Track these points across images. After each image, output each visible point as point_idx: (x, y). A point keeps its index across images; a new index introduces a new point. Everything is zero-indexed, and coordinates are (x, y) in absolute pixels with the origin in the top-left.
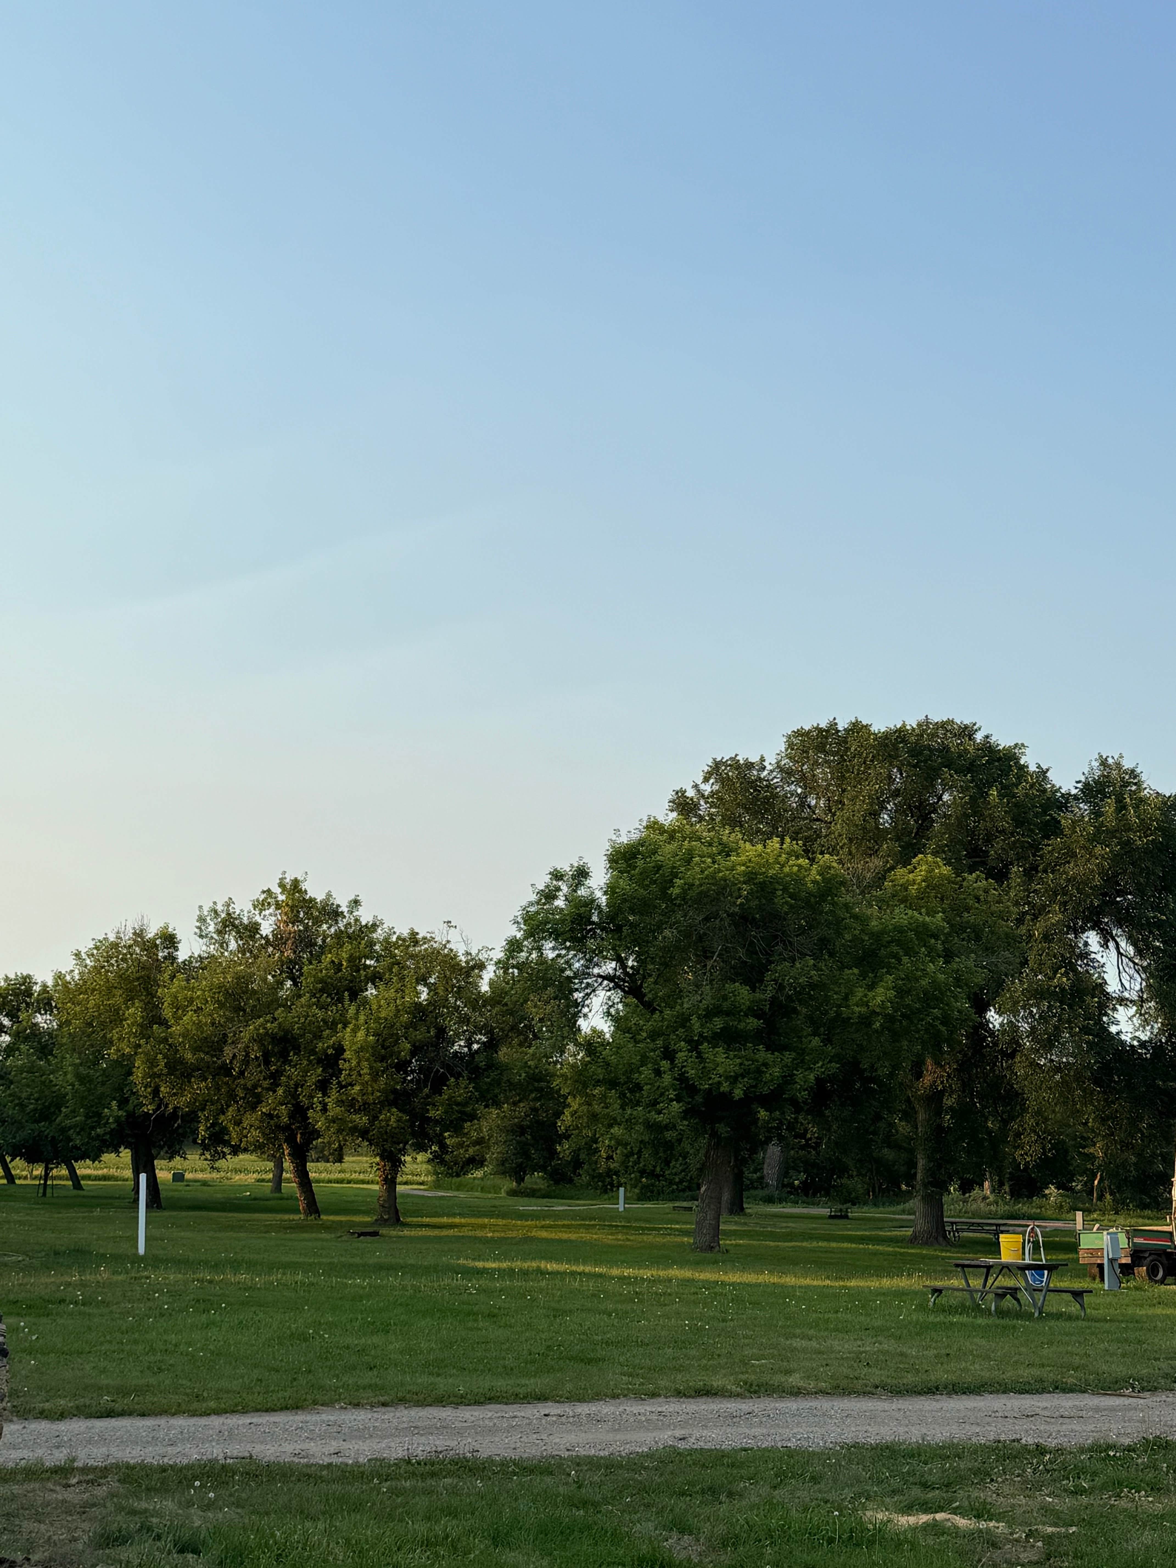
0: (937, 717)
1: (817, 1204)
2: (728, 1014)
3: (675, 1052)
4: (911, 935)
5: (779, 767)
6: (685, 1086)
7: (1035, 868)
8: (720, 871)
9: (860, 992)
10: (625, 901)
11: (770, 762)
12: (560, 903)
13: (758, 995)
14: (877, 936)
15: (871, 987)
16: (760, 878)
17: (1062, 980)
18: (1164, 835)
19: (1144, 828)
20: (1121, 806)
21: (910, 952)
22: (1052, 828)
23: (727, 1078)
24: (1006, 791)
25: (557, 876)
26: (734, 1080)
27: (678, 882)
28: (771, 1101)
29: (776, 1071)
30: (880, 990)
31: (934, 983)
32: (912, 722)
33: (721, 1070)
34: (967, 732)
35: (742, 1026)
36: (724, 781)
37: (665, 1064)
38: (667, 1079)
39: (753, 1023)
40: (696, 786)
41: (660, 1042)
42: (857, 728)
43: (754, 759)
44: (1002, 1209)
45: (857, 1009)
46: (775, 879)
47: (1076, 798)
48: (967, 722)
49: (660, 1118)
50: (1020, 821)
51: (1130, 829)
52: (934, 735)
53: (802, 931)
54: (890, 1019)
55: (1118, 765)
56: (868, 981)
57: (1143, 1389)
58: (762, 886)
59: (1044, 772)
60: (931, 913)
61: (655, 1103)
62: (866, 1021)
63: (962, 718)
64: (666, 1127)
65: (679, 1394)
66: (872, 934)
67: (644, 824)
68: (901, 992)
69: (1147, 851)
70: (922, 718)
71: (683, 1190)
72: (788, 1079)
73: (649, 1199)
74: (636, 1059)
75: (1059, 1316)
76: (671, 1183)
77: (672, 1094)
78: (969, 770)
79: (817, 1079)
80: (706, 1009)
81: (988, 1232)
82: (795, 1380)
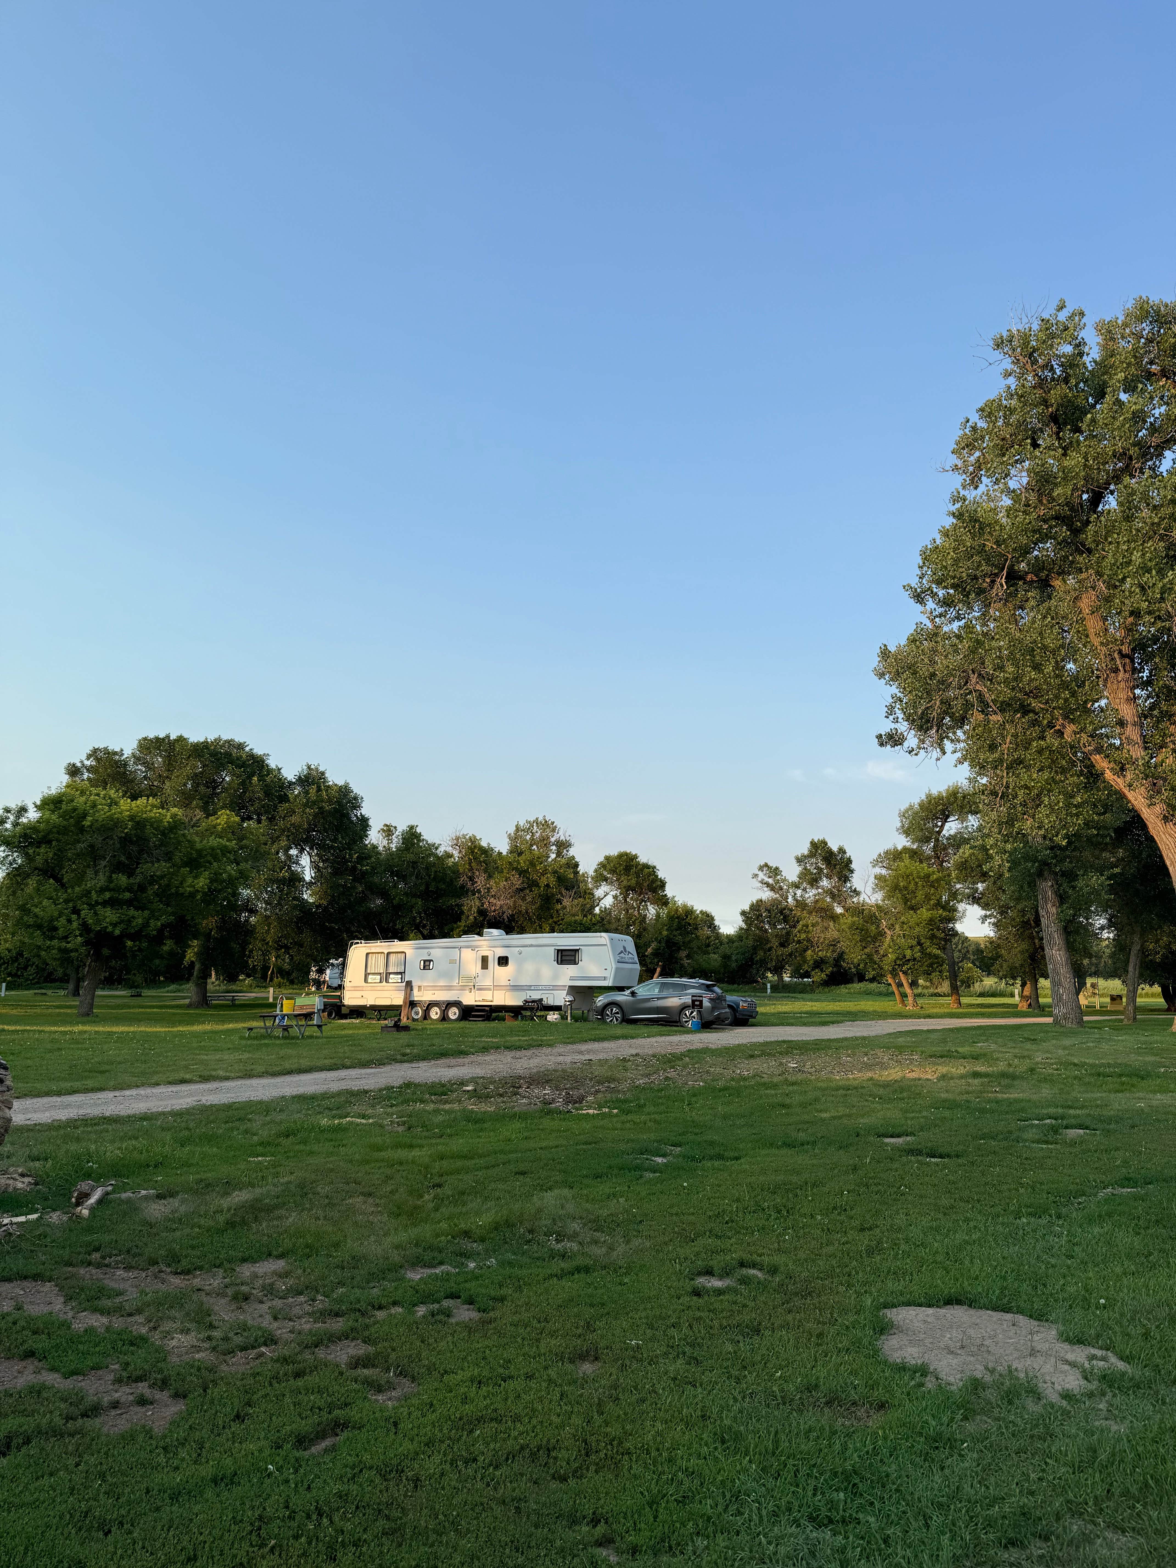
0: (225, 737)
1: (117, 989)
2: (113, 890)
3: (80, 910)
4: (219, 851)
5: (134, 755)
6: (85, 928)
7: (273, 818)
8: (115, 814)
9: (190, 880)
10: (55, 827)
11: (127, 753)
12: (8, 826)
13: (131, 881)
14: (199, 852)
15: (196, 877)
16: (138, 819)
17: (284, 874)
18: (339, 805)
19: (330, 801)
20: (319, 789)
21: (216, 859)
22: (284, 799)
23: (111, 924)
24: (261, 778)
25: (7, 810)
26: (115, 925)
27: (89, 818)
28: (136, 936)
29: (140, 921)
30: (202, 879)
31: (230, 875)
32: (211, 738)
33: (108, 920)
34: (241, 746)
35: (121, 897)
36: (98, 760)
37: (74, 917)
38: (75, 925)
39: (127, 895)
40: (82, 762)
41: (71, 905)
42: (181, 739)
43: (117, 749)
44: (223, 987)
45: (188, 889)
46: (146, 820)
47: (294, 783)
48: (242, 741)
49: (69, 946)
50: (267, 794)
51: (322, 801)
52: (221, 747)
53: (156, 847)
54: (205, 894)
55: (317, 769)
56: (193, 874)
57: (380, 1064)
58: (138, 823)
59: (279, 769)
60: (229, 840)
61: (66, 937)
62: (192, 895)
63: (238, 739)
64: (72, 951)
65: (170, 1083)
66: (196, 850)
67: (64, 784)
68: (212, 881)
69: (329, 812)
70: (217, 736)
71: (34, 984)
72: (146, 925)
73: (12, 989)
74: (56, 914)
75: (311, 1037)
76: (27, 980)
77: (77, 933)
78: (242, 767)
79: (162, 925)
80: (101, 888)
81: (228, 1000)
82: (221, 1073)
